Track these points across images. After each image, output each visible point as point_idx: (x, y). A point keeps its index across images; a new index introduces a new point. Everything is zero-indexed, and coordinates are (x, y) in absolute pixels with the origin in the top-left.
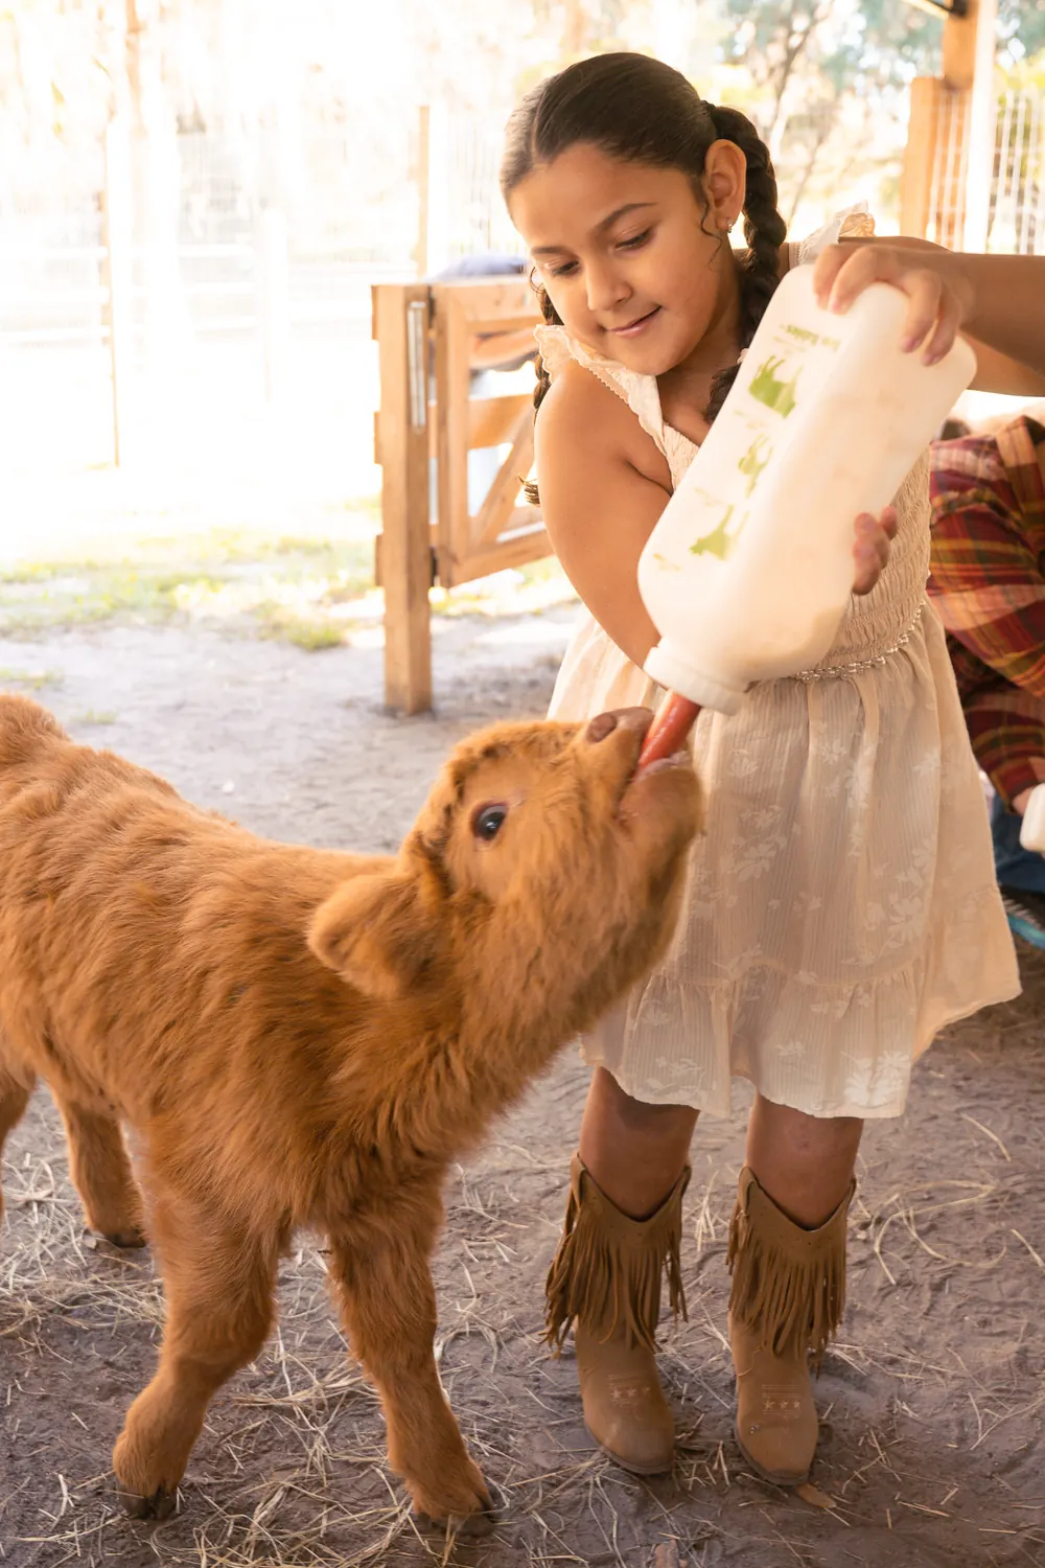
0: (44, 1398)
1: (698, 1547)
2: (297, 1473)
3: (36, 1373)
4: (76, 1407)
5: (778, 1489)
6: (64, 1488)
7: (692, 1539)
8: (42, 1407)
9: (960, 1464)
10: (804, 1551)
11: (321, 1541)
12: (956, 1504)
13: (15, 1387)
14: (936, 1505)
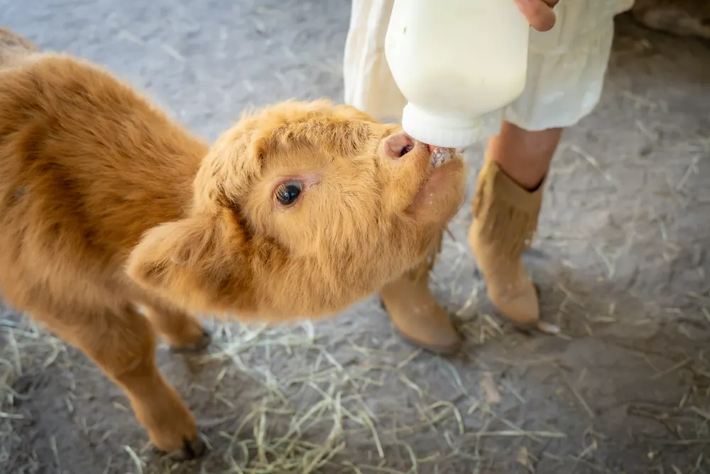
0: (92, 399)
1: (503, 376)
2: (265, 400)
3: (79, 384)
4: (113, 399)
5: (527, 330)
6: (133, 455)
7: (499, 373)
8: (93, 405)
9: (608, 288)
10: (557, 361)
11: (300, 439)
12: (617, 312)
13: (70, 399)
14: (607, 315)
